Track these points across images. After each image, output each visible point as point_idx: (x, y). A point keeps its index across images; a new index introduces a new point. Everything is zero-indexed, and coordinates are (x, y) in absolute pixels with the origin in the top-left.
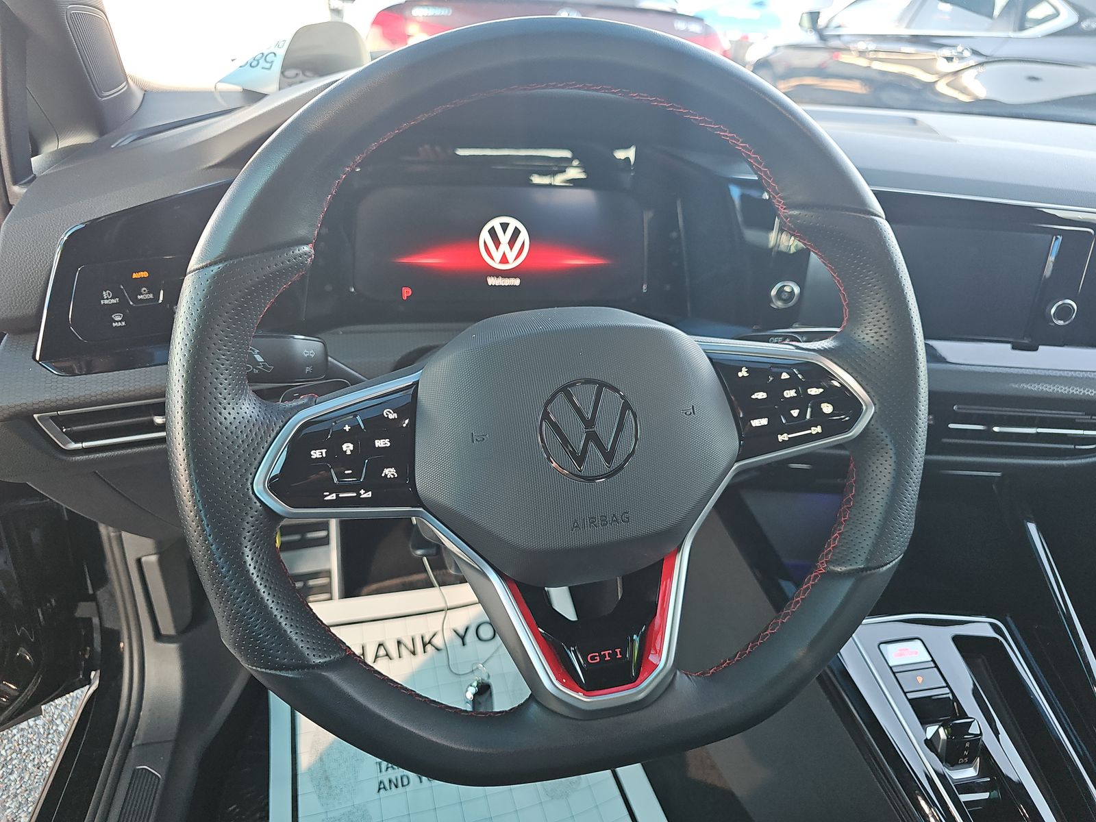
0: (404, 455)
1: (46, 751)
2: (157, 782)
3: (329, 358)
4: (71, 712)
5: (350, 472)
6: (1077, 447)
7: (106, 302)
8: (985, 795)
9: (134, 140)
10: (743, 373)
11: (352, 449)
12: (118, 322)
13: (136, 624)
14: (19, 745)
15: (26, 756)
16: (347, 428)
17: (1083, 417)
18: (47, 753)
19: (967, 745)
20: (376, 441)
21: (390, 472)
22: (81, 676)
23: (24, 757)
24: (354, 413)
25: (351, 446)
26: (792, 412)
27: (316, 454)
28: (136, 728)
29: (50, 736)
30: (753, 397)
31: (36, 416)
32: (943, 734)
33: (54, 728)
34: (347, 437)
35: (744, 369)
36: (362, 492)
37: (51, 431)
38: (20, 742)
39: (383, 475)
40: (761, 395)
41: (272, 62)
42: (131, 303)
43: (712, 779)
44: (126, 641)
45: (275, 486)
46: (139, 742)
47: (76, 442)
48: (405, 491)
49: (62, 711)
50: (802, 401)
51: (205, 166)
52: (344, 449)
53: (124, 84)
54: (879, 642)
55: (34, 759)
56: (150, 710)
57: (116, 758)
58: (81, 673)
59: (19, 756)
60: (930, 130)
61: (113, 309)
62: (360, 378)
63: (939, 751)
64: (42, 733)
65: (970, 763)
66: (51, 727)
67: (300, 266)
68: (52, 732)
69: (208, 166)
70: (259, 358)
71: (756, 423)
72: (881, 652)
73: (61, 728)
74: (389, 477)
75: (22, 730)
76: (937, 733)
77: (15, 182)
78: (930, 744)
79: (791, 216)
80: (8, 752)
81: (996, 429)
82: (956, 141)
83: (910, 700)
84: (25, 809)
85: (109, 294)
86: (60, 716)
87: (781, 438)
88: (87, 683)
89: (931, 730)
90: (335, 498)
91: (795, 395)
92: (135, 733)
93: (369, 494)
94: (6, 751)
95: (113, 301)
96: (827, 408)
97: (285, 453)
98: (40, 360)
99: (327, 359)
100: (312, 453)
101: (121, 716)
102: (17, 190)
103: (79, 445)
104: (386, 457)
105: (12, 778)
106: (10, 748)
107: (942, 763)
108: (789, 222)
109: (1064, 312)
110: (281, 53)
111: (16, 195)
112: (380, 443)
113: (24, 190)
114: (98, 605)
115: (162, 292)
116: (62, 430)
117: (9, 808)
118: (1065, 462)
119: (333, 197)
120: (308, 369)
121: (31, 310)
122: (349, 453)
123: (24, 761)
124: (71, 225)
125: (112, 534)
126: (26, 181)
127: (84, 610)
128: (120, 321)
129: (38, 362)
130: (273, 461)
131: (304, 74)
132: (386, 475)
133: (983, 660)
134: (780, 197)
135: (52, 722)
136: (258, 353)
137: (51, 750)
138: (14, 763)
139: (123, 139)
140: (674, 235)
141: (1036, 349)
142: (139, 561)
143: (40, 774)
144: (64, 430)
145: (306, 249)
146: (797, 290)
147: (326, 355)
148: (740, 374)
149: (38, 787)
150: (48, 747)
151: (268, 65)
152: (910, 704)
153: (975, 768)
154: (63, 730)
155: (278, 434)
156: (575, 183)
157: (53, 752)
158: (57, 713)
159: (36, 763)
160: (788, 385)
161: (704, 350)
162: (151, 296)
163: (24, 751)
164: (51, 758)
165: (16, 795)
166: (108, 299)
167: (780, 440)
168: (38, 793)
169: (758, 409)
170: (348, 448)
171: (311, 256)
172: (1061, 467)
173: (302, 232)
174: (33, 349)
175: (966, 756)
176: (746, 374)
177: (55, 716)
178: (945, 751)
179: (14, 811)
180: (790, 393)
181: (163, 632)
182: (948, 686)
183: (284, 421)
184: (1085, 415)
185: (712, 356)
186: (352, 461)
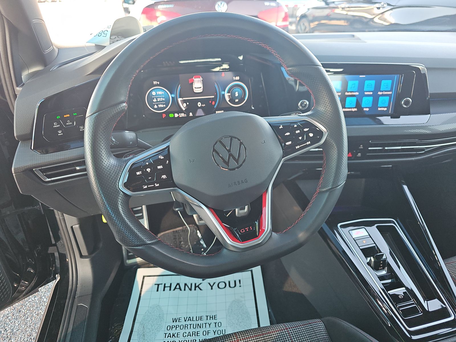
0: (168, 170)
1: (40, 309)
2: (86, 309)
3: (138, 139)
4: (48, 294)
5: (151, 178)
6: (417, 153)
7: (55, 126)
8: (390, 281)
9: (58, 67)
10: (281, 127)
11: (150, 170)
12: (60, 133)
13: (72, 252)
14: (29, 307)
15: (33, 311)
16: (147, 163)
17: (418, 141)
18: (41, 309)
19: (381, 262)
20: (158, 167)
21: (164, 177)
22: (52, 277)
23: (32, 312)
24: (149, 158)
25: (150, 169)
26: (299, 138)
27: (138, 173)
28: (76, 291)
29: (41, 303)
30: (285, 135)
31: (34, 169)
32: (373, 260)
33: (42, 300)
34: (148, 167)
35: (281, 126)
36: (156, 184)
37: (40, 175)
38: (30, 306)
39: (162, 178)
40: (288, 134)
41: (106, 34)
42: (64, 126)
43: (294, 290)
44: (69, 259)
45: (126, 185)
46: (78, 296)
47: (49, 178)
48: (170, 183)
49: (44, 293)
50: (302, 134)
51: (86, 75)
52: (147, 171)
53: (52, 46)
54: (349, 230)
55: (36, 312)
56: (81, 284)
57: (70, 302)
58: (52, 275)
59: (30, 311)
60: (359, 39)
61: (58, 129)
62: (150, 146)
63: (372, 265)
64: (38, 302)
65: (383, 269)
66: (41, 300)
67: (123, 111)
68: (41, 302)
69: (87, 74)
70: (113, 140)
71: (287, 144)
72: (350, 233)
73: (45, 300)
74: (164, 178)
75: (30, 302)
76: (371, 260)
77: (17, 86)
78: (369, 264)
79: (289, 70)
80: (25, 310)
81: (386, 148)
82: (366, 42)
83: (361, 250)
84: (34, 331)
85: (56, 123)
86: (44, 295)
87: (297, 147)
88: (55, 279)
89: (369, 259)
90: (147, 187)
91: (300, 132)
92: (76, 293)
93: (158, 185)
94: (24, 310)
95: (58, 126)
96: (311, 135)
97: (128, 173)
98: (33, 149)
99: (137, 140)
100: (137, 173)
101: (70, 287)
102: (18, 89)
103: (50, 179)
104: (162, 172)
105: (28, 320)
106: (26, 309)
107: (373, 270)
108: (289, 72)
109: (407, 103)
110: (110, 30)
111: (18, 91)
112: (159, 167)
113: (21, 89)
114: (57, 248)
115: (75, 122)
116: (43, 174)
117: (28, 331)
118: (413, 159)
119: (131, 85)
120: (131, 143)
121: (28, 131)
122: (149, 172)
123: (32, 313)
124: (40, 100)
125: (61, 218)
126: (21, 85)
127: (51, 250)
128: (61, 133)
129: (33, 150)
130: (124, 178)
131: (118, 37)
132: (163, 178)
133: (389, 235)
134: (285, 64)
135: (41, 298)
136: (113, 138)
137: (42, 308)
138: (28, 314)
139: (54, 67)
140: (261, 86)
141: (399, 118)
142: (72, 227)
143: (39, 317)
144: (44, 174)
145: (124, 104)
146: (308, 103)
147: (137, 138)
148: (280, 128)
149: (38, 322)
150: (41, 307)
151: (105, 35)
152: (361, 251)
153: (386, 271)
154: (46, 300)
155: (124, 168)
156: (225, 70)
157: (43, 309)
158: (43, 294)
159: (37, 313)
160: (297, 128)
161: (267, 121)
162: (71, 123)
163: (31, 310)
164: (43, 311)
165: (30, 326)
166: (56, 125)
167: (297, 148)
168: (39, 325)
169: (287, 139)
170: (148, 170)
171: (126, 107)
172: (412, 161)
173: (122, 99)
174: (30, 145)
175: (381, 267)
176: (282, 127)
177: (42, 296)
178: (374, 266)
179: (30, 332)
180: (298, 132)
181: (83, 254)
182: (375, 243)
183: (126, 164)
184: (419, 140)
185: (270, 123)
186: (151, 174)
